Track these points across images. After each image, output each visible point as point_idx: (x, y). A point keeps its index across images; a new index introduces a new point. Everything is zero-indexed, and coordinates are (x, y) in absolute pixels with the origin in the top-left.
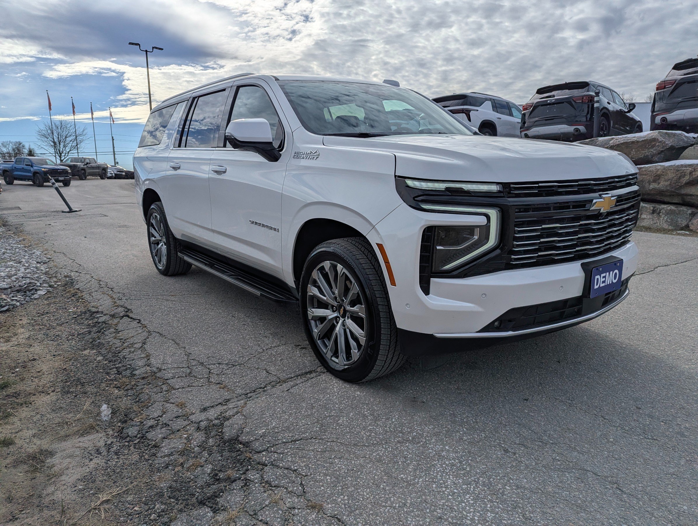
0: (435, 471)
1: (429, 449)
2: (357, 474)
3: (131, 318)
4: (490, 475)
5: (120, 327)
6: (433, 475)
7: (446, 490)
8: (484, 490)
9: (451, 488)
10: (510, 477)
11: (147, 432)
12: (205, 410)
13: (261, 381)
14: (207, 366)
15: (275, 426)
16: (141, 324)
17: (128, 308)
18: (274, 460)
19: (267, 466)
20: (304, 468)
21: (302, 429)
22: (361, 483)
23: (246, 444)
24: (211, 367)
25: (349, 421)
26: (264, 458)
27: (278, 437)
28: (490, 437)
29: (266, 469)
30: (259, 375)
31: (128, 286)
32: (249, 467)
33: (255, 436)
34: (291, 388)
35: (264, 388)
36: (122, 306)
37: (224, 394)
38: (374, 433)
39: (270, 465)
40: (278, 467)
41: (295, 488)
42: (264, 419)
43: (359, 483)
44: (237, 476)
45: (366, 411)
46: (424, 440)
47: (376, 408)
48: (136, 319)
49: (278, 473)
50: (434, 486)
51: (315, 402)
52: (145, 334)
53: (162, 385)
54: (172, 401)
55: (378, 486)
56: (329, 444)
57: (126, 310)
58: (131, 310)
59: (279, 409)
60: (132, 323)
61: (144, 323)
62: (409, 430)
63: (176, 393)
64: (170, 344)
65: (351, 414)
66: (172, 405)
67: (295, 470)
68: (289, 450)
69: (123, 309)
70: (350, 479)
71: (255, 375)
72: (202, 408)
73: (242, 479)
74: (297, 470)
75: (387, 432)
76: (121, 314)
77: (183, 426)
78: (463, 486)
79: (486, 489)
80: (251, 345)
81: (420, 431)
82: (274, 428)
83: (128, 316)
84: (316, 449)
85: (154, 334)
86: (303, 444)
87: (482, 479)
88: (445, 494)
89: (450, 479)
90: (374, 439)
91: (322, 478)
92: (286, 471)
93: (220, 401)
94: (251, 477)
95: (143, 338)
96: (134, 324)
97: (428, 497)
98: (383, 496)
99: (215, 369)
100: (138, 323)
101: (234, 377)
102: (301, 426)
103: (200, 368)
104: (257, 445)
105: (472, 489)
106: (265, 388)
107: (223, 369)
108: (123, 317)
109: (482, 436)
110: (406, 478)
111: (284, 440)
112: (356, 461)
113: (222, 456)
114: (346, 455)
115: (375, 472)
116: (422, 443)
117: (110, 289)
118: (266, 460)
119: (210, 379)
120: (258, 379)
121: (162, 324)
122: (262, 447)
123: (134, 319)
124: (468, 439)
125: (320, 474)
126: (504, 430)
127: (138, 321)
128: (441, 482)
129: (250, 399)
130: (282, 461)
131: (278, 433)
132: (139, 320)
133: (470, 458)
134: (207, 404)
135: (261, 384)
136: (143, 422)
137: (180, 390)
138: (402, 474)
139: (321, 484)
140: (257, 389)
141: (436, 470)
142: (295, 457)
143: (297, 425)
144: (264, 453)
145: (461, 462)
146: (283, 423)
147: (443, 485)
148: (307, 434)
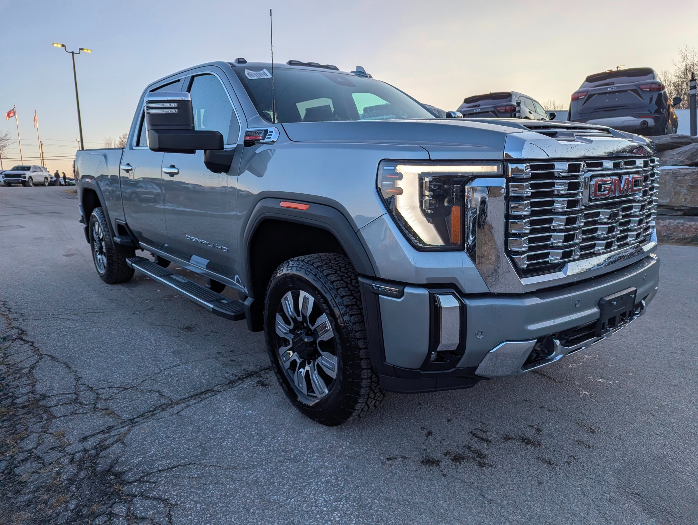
0: (309, 490)
1: (308, 467)
2: (229, 499)
3: (24, 341)
4: (362, 489)
5: (10, 351)
6: (306, 494)
7: (315, 510)
8: (353, 505)
9: (321, 506)
10: (381, 491)
11: (16, 467)
12: (85, 439)
13: (151, 405)
14: (97, 391)
15: (154, 453)
16: (34, 347)
17: (23, 329)
18: (145, 490)
19: (136, 496)
20: (175, 497)
21: (182, 454)
22: (232, 508)
23: (118, 475)
24: (101, 392)
25: (233, 443)
26: (134, 489)
27: (154, 465)
28: (371, 450)
29: (135, 501)
30: (151, 398)
31: (27, 305)
32: (117, 500)
33: (129, 465)
34: (182, 410)
35: (153, 411)
36: (17, 328)
37: (108, 420)
38: (256, 454)
39: (139, 496)
40: (147, 498)
41: (162, 519)
42: (144, 446)
43: (229, 508)
44: (102, 510)
45: (254, 431)
46: (305, 458)
47: (264, 427)
48: (30, 342)
49: (146, 504)
50: (305, 505)
51: (202, 424)
52: (36, 358)
53: (43, 413)
54: (50, 431)
55: (248, 510)
56: (207, 468)
57: (20, 332)
58: (26, 332)
59: (162, 435)
60: (23, 346)
61: (37, 346)
62: (293, 448)
63: (57, 423)
64: (61, 368)
65: (238, 435)
66: (49, 435)
67: (166, 500)
68: (163, 478)
69: (17, 330)
70: (221, 505)
71: (145, 398)
72: (82, 437)
73: (106, 513)
74: (167, 499)
75: (270, 451)
76: (14, 337)
77: (56, 459)
78: (334, 503)
79: (355, 504)
80: (149, 365)
81: (304, 448)
82: (152, 455)
83: (21, 339)
84: (192, 475)
85: (45, 358)
86: (179, 471)
87: (353, 494)
88: (314, 513)
89: (321, 497)
90: (255, 460)
91: (192, 506)
92: (155, 502)
93: (102, 428)
94: (117, 510)
95: (33, 362)
96: (27, 347)
97: (296, 518)
98: (251, 520)
99: (104, 394)
100: (31, 345)
101: (123, 402)
102: (182, 452)
103: (88, 393)
104: (129, 475)
105: (341, 506)
106: (155, 412)
107: (113, 393)
108: (15, 340)
109: (363, 449)
110: (279, 499)
111: (160, 468)
112: (232, 485)
113: (90, 490)
114: (222, 480)
115: (248, 495)
116: (302, 461)
117: (7, 309)
118: (136, 491)
119: (97, 405)
120: (148, 402)
121: (57, 346)
122: (135, 477)
123: (28, 342)
124: (349, 453)
125: (190, 502)
126: (386, 442)
127: (31, 344)
128: (312, 501)
129: (136, 424)
130: (153, 490)
131: (155, 460)
132: (33, 343)
133: (347, 473)
134: (88, 433)
135: (151, 408)
136: (14, 456)
137: (62, 418)
138: (275, 496)
139: (189, 512)
140: (145, 413)
141: (311, 488)
142: (168, 486)
143: (177, 451)
144: (135, 484)
145: (336, 478)
146: (163, 449)
147: (314, 504)
148: (187, 460)
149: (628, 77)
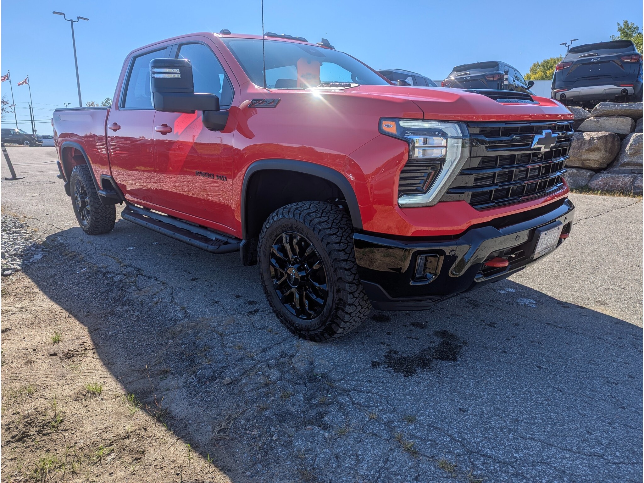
0: (493, 386)
1: (478, 370)
2: (431, 392)
3: (146, 276)
4: (537, 386)
5: (140, 285)
6: (492, 389)
7: (509, 400)
8: (539, 397)
9: (512, 397)
11: (221, 372)
12: (264, 350)
16: (159, 281)
18: (355, 386)
20: (383, 391)
22: (438, 398)
23: (323, 376)
26: (345, 385)
27: (347, 368)
29: (352, 394)
32: (336, 393)
33: (327, 368)
36: (130, 266)
39: (353, 390)
40: (361, 391)
41: (385, 407)
48: (152, 277)
49: (364, 396)
52: (169, 290)
54: (229, 345)
57: (136, 269)
58: (141, 269)
60: (149, 280)
63: (229, 339)
66: (231, 348)
68: (362, 378)
69: (132, 268)
72: (261, 349)
73: (334, 403)
74: (378, 393)
76: (134, 273)
77: (253, 365)
91: (403, 397)
93: (274, 343)
94: (342, 400)
95: (169, 294)
100: (155, 280)
108: (137, 275)
109: (514, 357)
110: (472, 393)
111: (354, 370)
113: (306, 386)
115: (444, 390)
117: (108, 251)
118: (348, 387)
122: (339, 377)
124: (505, 360)
125: (399, 395)
126: (529, 352)
128: (502, 393)
130: (362, 386)
131: (345, 365)
132: (155, 277)
134: (265, 346)
137: (231, 335)
139: (404, 402)
142: (371, 383)
144: (343, 381)
149: (610, 49)
